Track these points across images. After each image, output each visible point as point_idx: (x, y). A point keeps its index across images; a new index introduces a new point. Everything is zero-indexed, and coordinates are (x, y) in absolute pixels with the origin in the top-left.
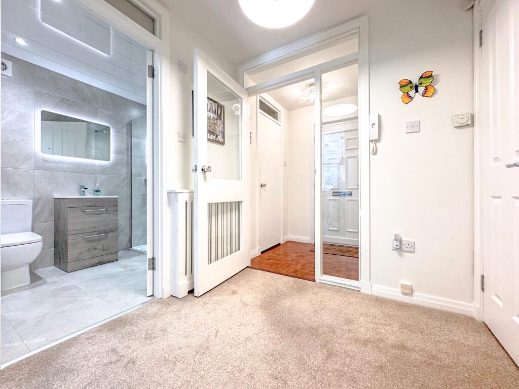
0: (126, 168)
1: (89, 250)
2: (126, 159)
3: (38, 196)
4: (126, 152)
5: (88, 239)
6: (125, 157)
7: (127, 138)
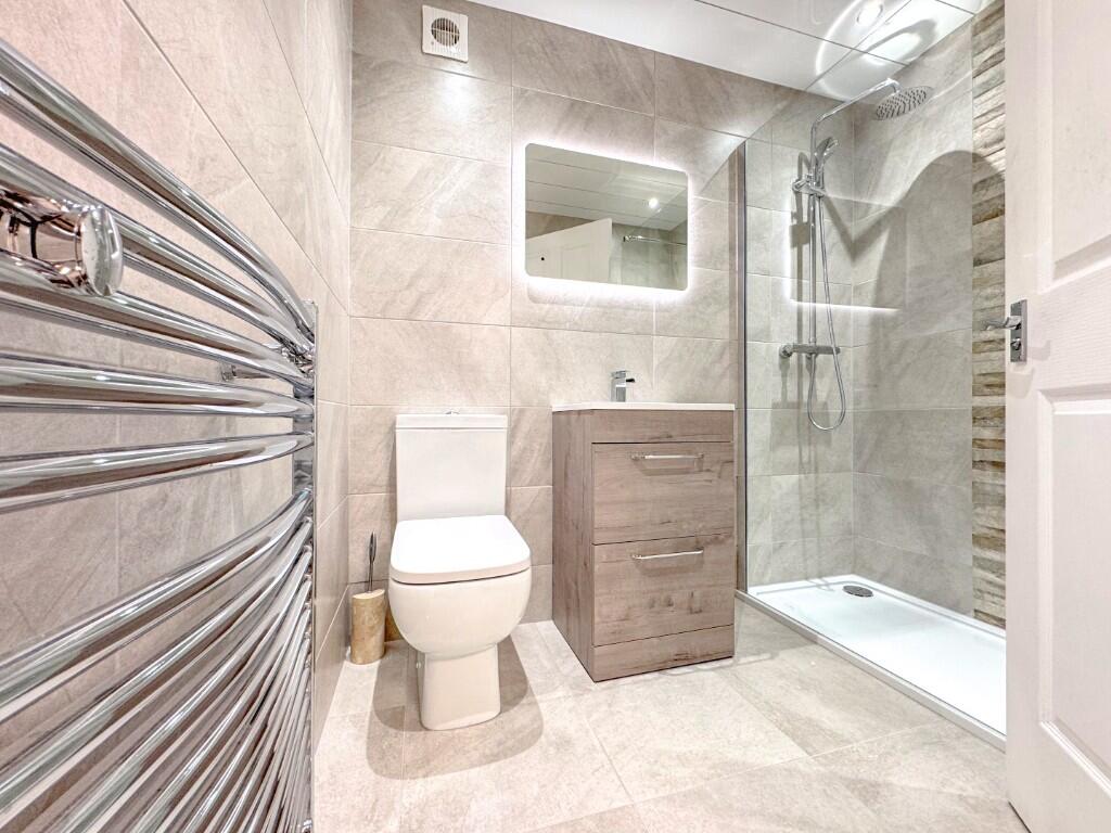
0: (727, 312)
1: (652, 606)
2: (726, 282)
4: (726, 256)
5: (649, 566)
6: (723, 273)
7: (731, 210)
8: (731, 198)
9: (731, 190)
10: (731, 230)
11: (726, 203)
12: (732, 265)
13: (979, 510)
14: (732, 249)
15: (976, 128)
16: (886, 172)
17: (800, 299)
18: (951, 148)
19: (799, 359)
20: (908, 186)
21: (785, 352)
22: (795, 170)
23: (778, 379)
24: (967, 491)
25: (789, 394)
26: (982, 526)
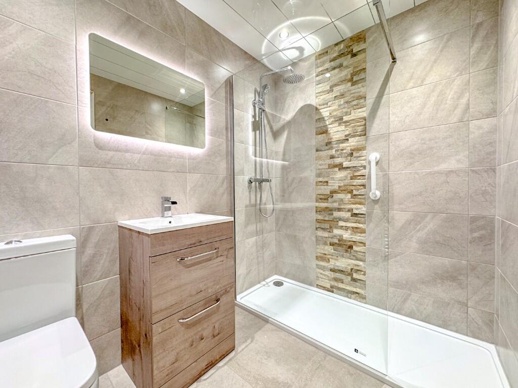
0: (225, 161)
1: (192, 345)
2: (224, 146)
3: (87, 224)
4: (224, 132)
5: (189, 322)
6: (222, 140)
7: (226, 109)
8: (226, 103)
9: (226, 98)
10: (226, 118)
11: (224, 104)
12: (227, 137)
13: (318, 246)
14: (227, 129)
15: (316, 97)
16: (287, 106)
17: (256, 156)
18: (308, 102)
19: (256, 184)
20: (294, 114)
21: (250, 181)
22: (253, 95)
23: (248, 193)
24: (314, 239)
25: (252, 201)
26: (319, 253)
